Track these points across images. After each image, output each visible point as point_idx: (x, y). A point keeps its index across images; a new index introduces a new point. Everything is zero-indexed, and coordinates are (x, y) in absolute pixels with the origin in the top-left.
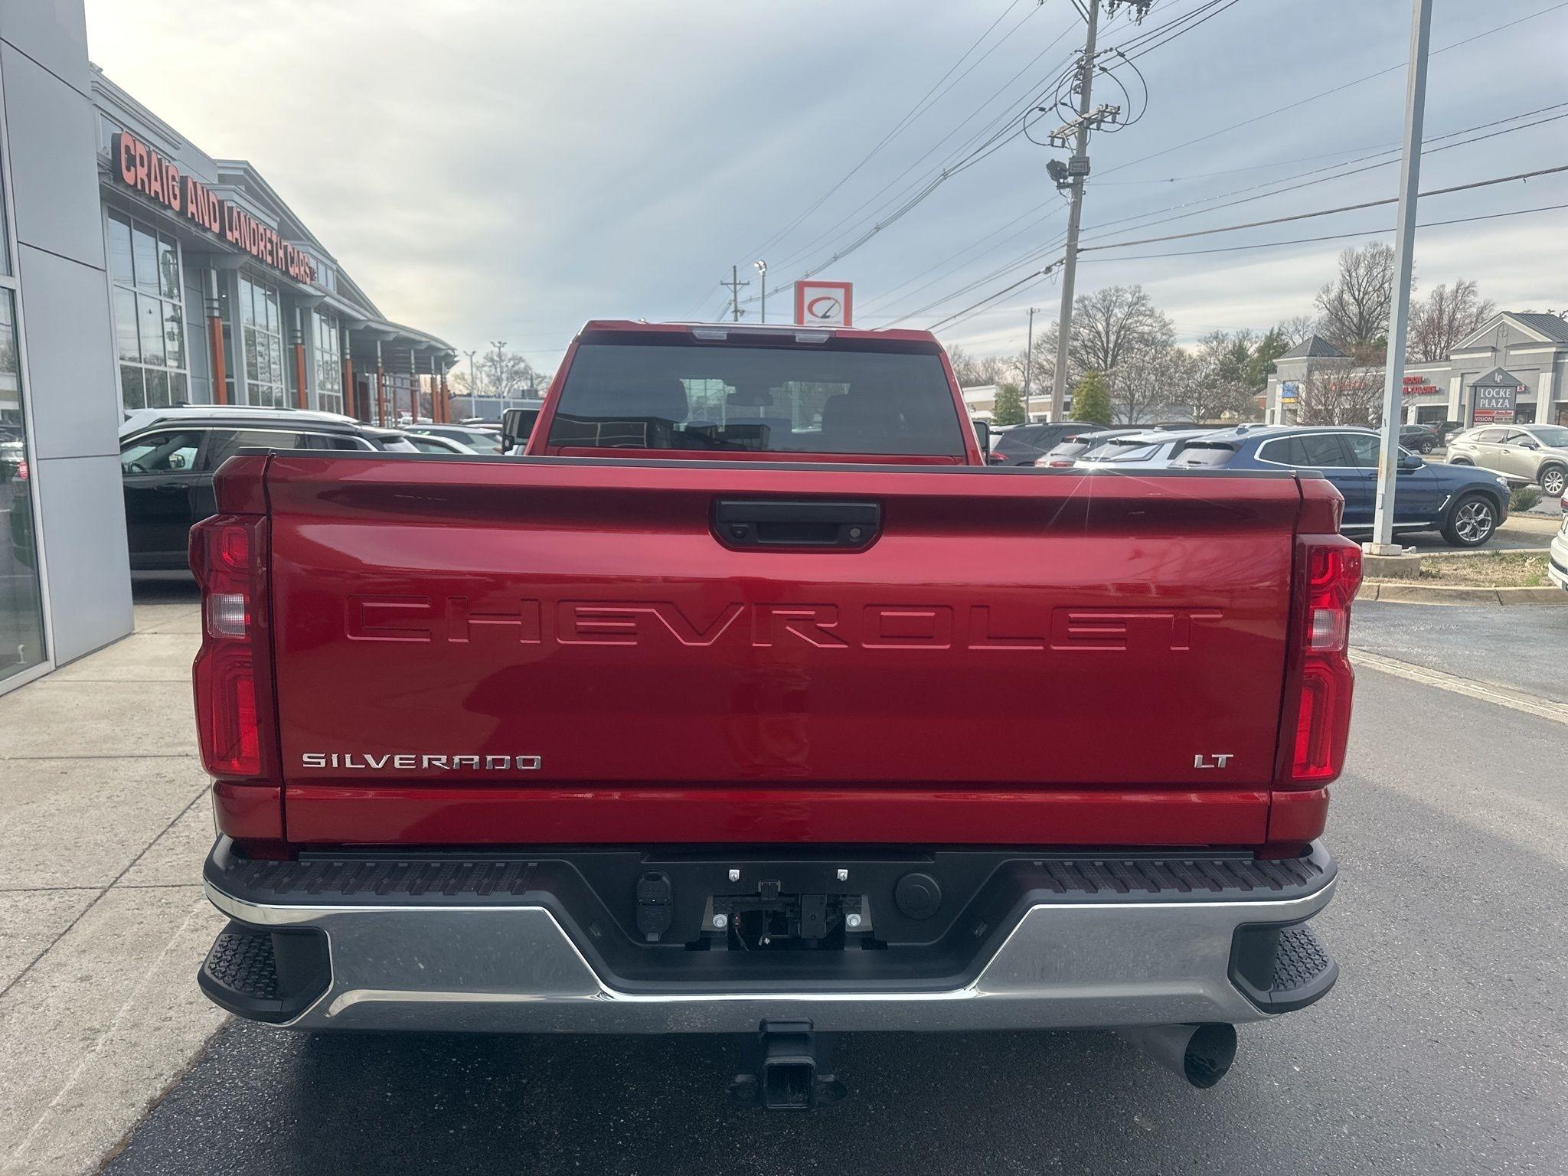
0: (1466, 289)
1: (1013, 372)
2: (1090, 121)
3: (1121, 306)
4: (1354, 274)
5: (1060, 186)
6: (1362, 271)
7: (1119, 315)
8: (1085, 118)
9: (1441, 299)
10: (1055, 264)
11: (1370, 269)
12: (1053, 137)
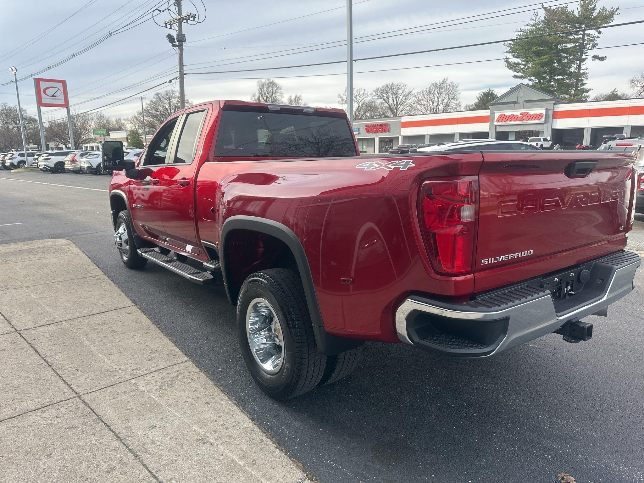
0: (299, 97)
1: (130, 125)
2: (184, 19)
3: (174, 98)
4: (262, 90)
5: (174, 46)
6: (265, 89)
7: (174, 102)
8: (181, 17)
9: (291, 101)
10: (173, 79)
11: (268, 89)
12: (166, 24)
